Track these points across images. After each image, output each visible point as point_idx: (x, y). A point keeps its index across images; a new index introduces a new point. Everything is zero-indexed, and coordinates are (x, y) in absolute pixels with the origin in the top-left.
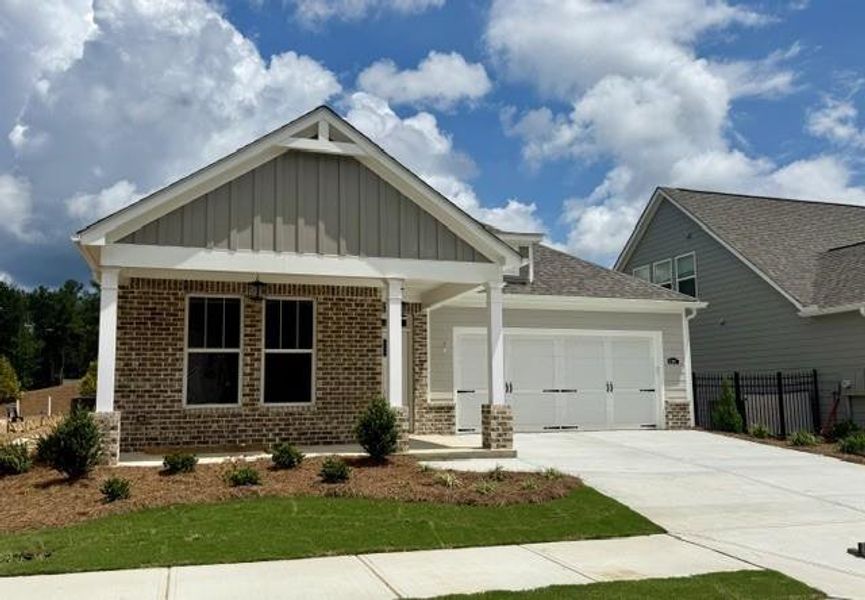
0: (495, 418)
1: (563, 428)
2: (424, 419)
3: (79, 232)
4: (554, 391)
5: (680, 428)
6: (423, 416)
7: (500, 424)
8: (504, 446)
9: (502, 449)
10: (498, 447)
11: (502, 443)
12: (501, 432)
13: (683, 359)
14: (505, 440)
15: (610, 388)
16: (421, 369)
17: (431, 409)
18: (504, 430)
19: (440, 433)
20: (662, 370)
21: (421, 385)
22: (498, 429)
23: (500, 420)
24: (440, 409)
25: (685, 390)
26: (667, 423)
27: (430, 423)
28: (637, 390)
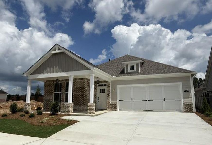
0: (89, 107)
1: (149, 110)
2: (109, 107)
3: (23, 74)
4: (146, 100)
5: (189, 112)
6: (108, 106)
7: (90, 108)
8: (91, 114)
9: (90, 114)
10: (89, 114)
11: (90, 113)
12: (90, 110)
13: (191, 90)
14: (91, 112)
15: (164, 99)
16: (108, 95)
17: (111, 104)
18: (91, 110)
19: (113, 110)
20: (182, 94)
21: (108, 99)
22: (89, 109)
23: (90, 107)
24: (113, 105)
25: (191, 100)
26: (184, 110)
27: (110, 108)
28: (174, 100)
